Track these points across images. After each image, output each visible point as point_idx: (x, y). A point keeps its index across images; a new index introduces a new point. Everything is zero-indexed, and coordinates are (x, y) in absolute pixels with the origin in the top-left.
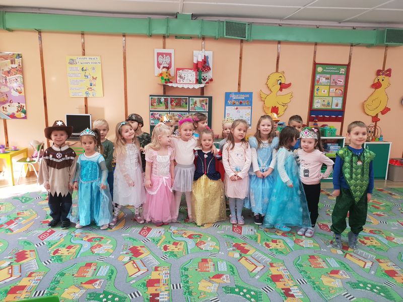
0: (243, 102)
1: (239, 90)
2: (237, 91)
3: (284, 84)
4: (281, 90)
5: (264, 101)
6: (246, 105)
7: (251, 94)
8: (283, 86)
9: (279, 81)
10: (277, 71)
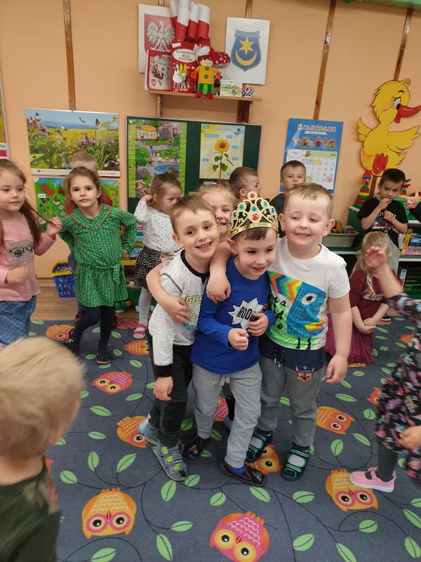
0: (322, 141)
1: (316, 115)
2: (311, 117)
3: (406, 107)
4: (397, 120)
5: (363, 142)
6: (328, 150)
7: (339, 126)
8: (403, 112)
9: (398, 102)
10: (396, 78)
